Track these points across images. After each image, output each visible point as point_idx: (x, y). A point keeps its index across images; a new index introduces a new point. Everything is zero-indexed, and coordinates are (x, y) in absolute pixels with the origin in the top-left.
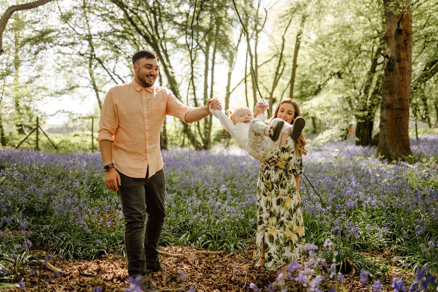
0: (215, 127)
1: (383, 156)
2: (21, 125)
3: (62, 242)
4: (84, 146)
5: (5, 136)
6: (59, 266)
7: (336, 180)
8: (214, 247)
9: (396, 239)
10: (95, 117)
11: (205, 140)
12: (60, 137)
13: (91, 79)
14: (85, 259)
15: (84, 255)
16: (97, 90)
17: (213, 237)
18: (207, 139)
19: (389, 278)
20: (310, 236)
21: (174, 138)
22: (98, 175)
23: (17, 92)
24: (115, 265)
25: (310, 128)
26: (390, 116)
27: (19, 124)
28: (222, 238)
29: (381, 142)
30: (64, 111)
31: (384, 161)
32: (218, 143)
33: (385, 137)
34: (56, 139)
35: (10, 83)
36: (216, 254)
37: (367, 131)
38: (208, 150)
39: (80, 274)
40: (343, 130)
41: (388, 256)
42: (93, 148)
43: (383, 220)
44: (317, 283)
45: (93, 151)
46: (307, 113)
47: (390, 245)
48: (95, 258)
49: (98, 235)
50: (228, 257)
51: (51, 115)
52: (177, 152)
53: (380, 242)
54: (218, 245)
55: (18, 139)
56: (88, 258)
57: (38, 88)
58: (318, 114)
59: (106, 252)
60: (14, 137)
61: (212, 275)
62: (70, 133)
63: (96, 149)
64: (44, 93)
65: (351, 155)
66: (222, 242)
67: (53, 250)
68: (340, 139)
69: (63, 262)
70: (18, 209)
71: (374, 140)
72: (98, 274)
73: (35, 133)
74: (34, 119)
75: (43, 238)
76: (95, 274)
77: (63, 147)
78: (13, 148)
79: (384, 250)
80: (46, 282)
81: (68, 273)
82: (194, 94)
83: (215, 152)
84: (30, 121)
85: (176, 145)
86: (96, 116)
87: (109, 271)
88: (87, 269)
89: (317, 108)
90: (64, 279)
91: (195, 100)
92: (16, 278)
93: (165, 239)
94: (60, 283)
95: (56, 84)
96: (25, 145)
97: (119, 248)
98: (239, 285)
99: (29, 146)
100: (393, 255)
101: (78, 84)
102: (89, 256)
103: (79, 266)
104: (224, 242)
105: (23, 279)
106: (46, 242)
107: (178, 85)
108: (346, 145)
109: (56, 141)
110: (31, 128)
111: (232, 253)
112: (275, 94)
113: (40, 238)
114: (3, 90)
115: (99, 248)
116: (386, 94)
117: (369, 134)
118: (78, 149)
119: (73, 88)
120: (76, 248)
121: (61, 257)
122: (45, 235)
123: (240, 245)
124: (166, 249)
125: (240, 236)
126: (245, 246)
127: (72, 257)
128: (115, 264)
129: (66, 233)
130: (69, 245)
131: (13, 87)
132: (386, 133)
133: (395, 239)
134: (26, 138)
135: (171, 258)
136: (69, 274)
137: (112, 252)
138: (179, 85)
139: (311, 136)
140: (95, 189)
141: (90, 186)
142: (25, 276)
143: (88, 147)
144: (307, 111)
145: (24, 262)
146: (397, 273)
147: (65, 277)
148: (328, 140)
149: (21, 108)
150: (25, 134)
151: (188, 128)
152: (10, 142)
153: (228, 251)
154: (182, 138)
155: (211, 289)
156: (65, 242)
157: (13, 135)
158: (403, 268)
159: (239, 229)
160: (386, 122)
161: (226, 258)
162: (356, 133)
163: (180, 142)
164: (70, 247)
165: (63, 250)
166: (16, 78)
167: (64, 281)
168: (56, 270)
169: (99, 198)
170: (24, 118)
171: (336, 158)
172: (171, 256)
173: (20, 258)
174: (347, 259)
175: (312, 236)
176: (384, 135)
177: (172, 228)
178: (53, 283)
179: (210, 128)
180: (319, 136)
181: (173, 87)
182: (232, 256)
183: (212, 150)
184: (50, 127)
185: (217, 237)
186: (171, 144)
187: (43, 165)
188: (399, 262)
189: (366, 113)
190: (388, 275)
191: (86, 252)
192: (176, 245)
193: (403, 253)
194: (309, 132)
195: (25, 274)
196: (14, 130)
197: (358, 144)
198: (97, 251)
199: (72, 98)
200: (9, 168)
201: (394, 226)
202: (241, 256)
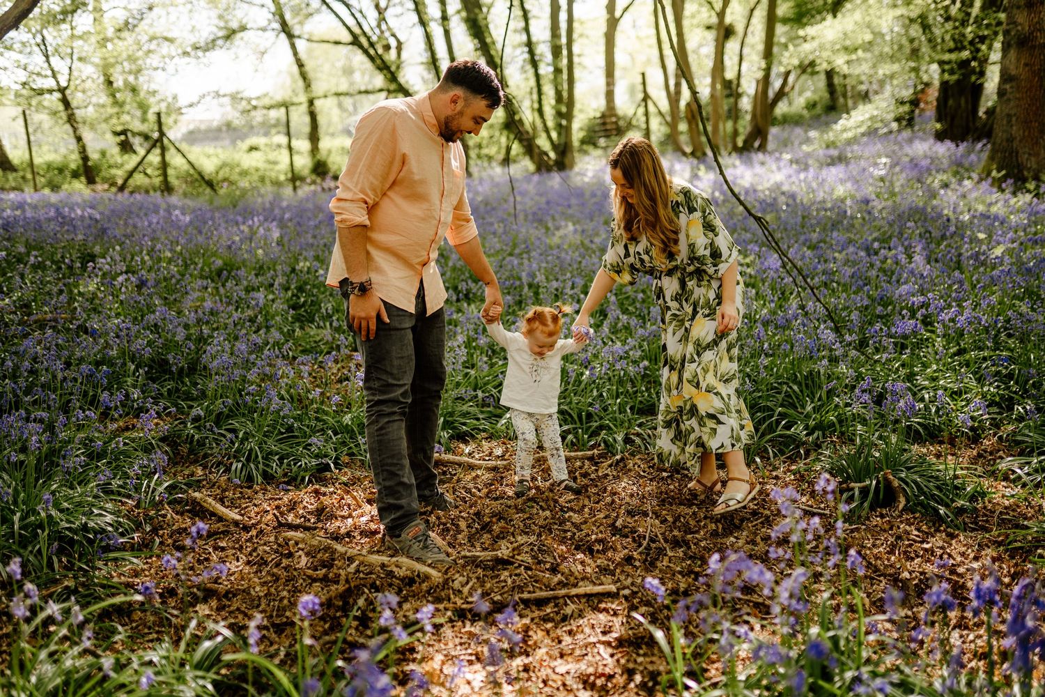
0: (581, 111)
1: (1003, 172)
2: (124, 132)
3: (236, 445)
4: (273, 175)
5: (90, 163)
6: (233, 506)
7: (876, 253)
8: (578, 440)
9: (1013, 409)
10: (293, 104)
11: (559, 144)
12: (217, 156)
13: (273, 9)
14: (288, 483)
15: (285, 475)
16: (290, 36)
17: (575, 417)
18: (563, 141)
19: (986, 516)
20: (803, 407)
21: (485, 142)
22: (308, 264)
23: (104, 50)
24: (354, 498)
25: (821, 98)
26: (1026, 65)
27: (119, 129)
28: (597, 418)
29: (999, 134)
30: (218, 95)
31: (1004, 185)
32: (590, 148)
33: (1009, 122)
34: (208, 159)
35: (85, 29)
36: (582, 459)
37: (967, 102)
38: (568, 172)
39: (280, 525)
40: (902, 103)
41: (991, 453)
42: (295, 178)
43: (985, 359)
44: (793, 587)
45: (295, 188)
46: (814, 61)
47: (996, 425)
48: (310, 481)
49: (313, 423)
50: (610, 466)
51: (191, 106)
52: (492, 178)
53: (972, 418)
54: (586, 436)
55: (122, 165)
56: (294, 481)
57: (152, 39)
58: (840, 62)
59: (332, 465)
60: (112, 162)
61: (572, 514)
62: (239, 142)
63: (302, 179)
64: (166, 48)
65: (920, 172)
66: (597, 427)
67: (219, 464)
68: (895, 125)
69: (241, 493)
70: (133, 367)
71: (985, 125)
72: (319, 520)
73: (157, 151)
74: (151, 117)
75: (193, 436)
76: (312, 520)
77: (225, 180)
78: (114, 189)
79: (983, 436)
80: (207, 547)
81: (253, 521)
82: (527, 30)
83: (584, 175)
84: (144, 120)
85: (490, 158)
86: (295, 100)
87: (343, 513)
88: (293, 509)
89: (838, 47)
90: (245, 536)
91: (529, 44)
92: (144, 538)
93: (464, 424)
94: (237, 546)
95: (193, 23)
96: (139, 179)
97: (362, 452)
98: (634, 538)
99: (147, 181)
100: (1001, 453)
101: (244, 21)
102: (297, 476)
103: (276, 503)
104: (601, 428)
105: (158, 541)
106: (201, 443)
107: (485, 10)
108: (910, 141)
109: (208, 166)
110: (146, 137)
111: (618, 457)
112: (732, 13)
113: (188, 435)
114: (72, 48)
115: (317, 456)
116: (1018, 7)
117: (970, 107)
118: (259, 185)
119: (234, 32)
120: (268, 456)
121: (237, 481)
122: (198, 428)
123: (638, 435)
124: (467, 451)
125: (639, 408)
126: (649, 436)
127: (260, 479)
128: (355, 494)
129: (243, 420)
130: (251, 450)
131: (93, 39)
132: (1013, 112)
133: (1011, 409)
134: (140, 163)
135: (479, 472)
136: (254, 525)
137: (347, 465)
138: (489, 8)
139: (823, 118)
140: (302, 300)
141: (290, 293)
142: (161, 532)
143: (282, 178)
144: (811, 57)
145: (157, 498)
146: (1007, 503)
147: (248, 532)
148: (862, 130)
149: (119, 90)
150: (135, 152)
151: (517, 118)
152: (103, 174)
153: (610, 449)
154: (503, 140)
155: (569, 551)
156: (242, 443)
157: (108, 155)
158: (1024, 485)
159: (636, 392)
160: (1014, 84)
161: (604, 468)
162: (938, 108)
163: (498, 152)
164: (253, 456)
165: (240, 465)
166: (97, 15)
167: (247, 541)
168: (227, 515)
169: (312, 321)
170: (128, 113)
171: (882, 179)
172: (480, 468)
173: (149, 486)
174: (886, 474)
175: (809, 408)
176: (1009, 116)
177: (480, 394)
178: (223, 549)
179: (569, 116)
180: (841, 122)
181: (472, 16)
182: (618, 462)
183: (577, 169)
184: (191, 127)
185: (584, 417)
186: (479, 157)
187: (179, 248)
188: (1014, 472)
189: (965, 54)
190: (985, 508)
191: (290, 465)
192: (490, 438)
193: (1027, 447)
194: (819, 107)
195: (162, 529)
196: (111, 144)
197: (940, 136)
198: (314, 462)
199: (234, 57)
200: (104, 258)
201: (1010, 376)
202: (639, 462)
